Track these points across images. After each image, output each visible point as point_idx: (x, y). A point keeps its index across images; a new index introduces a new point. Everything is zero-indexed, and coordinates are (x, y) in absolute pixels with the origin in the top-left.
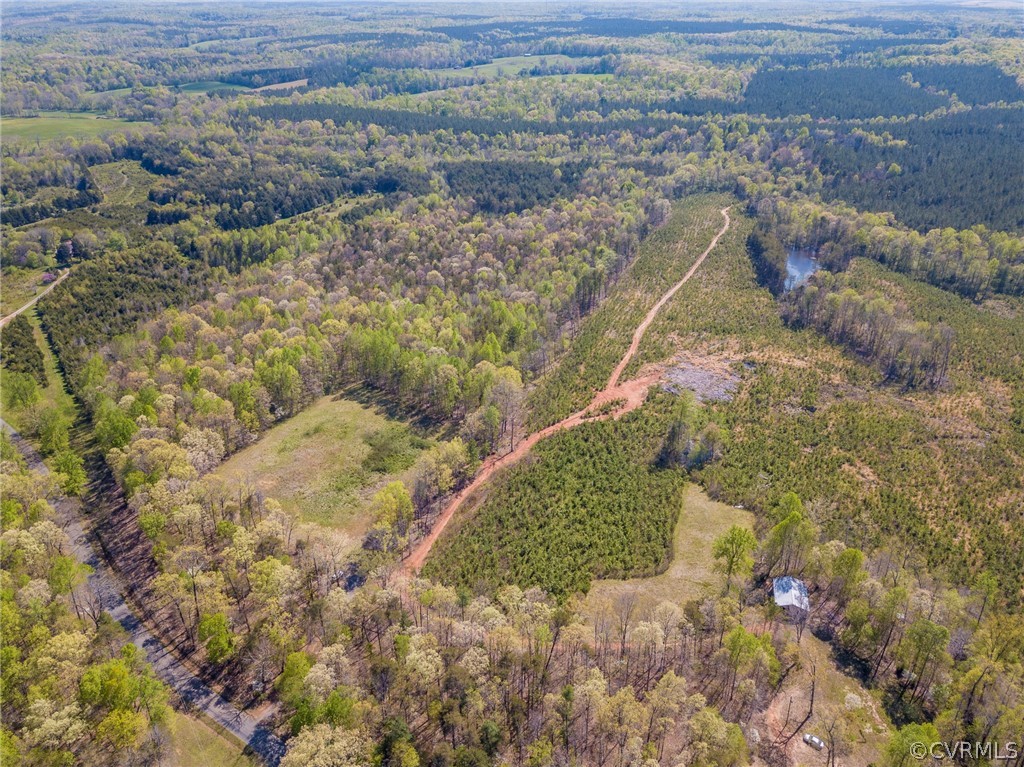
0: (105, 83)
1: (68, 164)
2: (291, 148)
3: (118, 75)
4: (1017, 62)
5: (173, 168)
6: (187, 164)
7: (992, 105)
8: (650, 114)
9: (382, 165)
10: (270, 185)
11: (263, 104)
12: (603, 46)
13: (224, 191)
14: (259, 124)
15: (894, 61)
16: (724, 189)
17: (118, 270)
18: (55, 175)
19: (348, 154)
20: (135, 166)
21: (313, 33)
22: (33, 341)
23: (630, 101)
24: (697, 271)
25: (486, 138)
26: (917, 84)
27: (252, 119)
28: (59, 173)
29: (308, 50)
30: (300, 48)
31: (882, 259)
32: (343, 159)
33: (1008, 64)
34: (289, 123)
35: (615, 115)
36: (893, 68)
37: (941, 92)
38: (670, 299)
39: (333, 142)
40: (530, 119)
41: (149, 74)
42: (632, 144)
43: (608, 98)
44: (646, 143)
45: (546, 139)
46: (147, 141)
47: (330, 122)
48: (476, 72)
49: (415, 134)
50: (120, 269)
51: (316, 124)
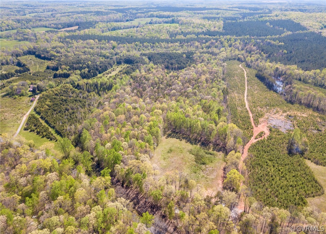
0: (4, 28)
1: (11, 57)
2: (86, 49)
3: (8, 26)
4: (297, 18)
5: (49, 57)
6: (54, 56)
7: (298, 32)
8: (199, 36)
9: (122, 55)
10: (90, 63)
11: (68, 35)
12: (169, 15)
13: (74, 65)
14: (71, 41)
15: (261, 19)
16: (234, 59)
17: (55, 95)
18: (7, 61)
19: (107, 51)
20: (33, 57)
21: (69, 11)
22: (41, 124)
23: (190, 32)
24: (248, 86)
25: (152, 45)
26: (272, 26)
27: (67, 40)
28: (8, 60)
29: (71, 16)
30: (68, 16)
31: (300, 80)
32: (106, 53)
33: (294, 19)
34: (82, 41)
35: (188, 36)
36: (262, 21)
37: (281, 28)
38: (247, 96)
39: (99, 47)
40: (163, 38)
41: (19, 25)
42: (200, 46)
43: (184, 31)
44: (204, 45)
45: (172, 44)
46: (34, 48)
47: (97, 40)
48: (131, 23)
49: (127, 44)
50: (56, 95)
51: (92, 41)
